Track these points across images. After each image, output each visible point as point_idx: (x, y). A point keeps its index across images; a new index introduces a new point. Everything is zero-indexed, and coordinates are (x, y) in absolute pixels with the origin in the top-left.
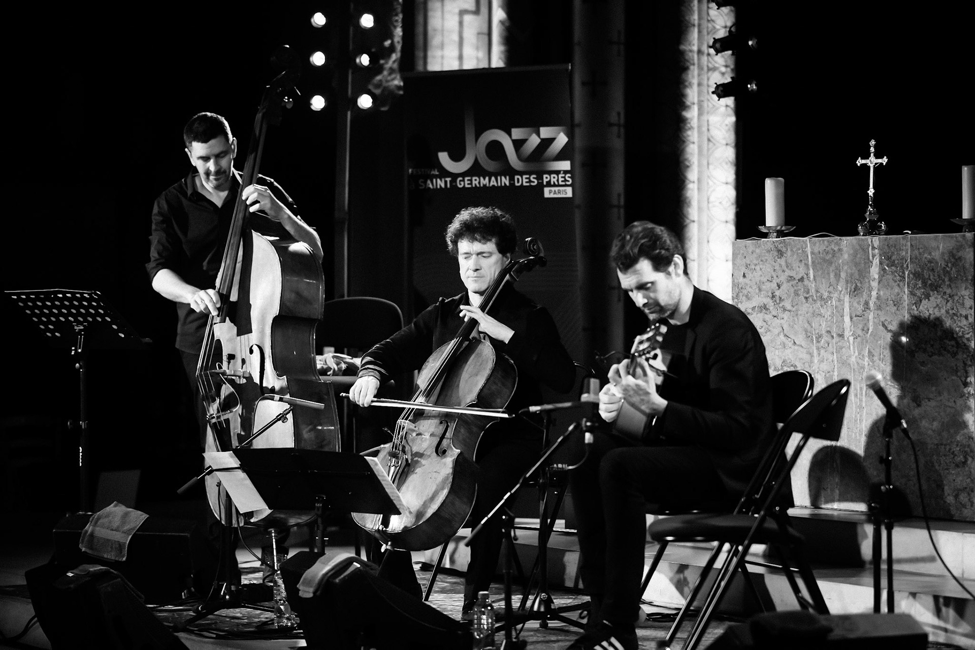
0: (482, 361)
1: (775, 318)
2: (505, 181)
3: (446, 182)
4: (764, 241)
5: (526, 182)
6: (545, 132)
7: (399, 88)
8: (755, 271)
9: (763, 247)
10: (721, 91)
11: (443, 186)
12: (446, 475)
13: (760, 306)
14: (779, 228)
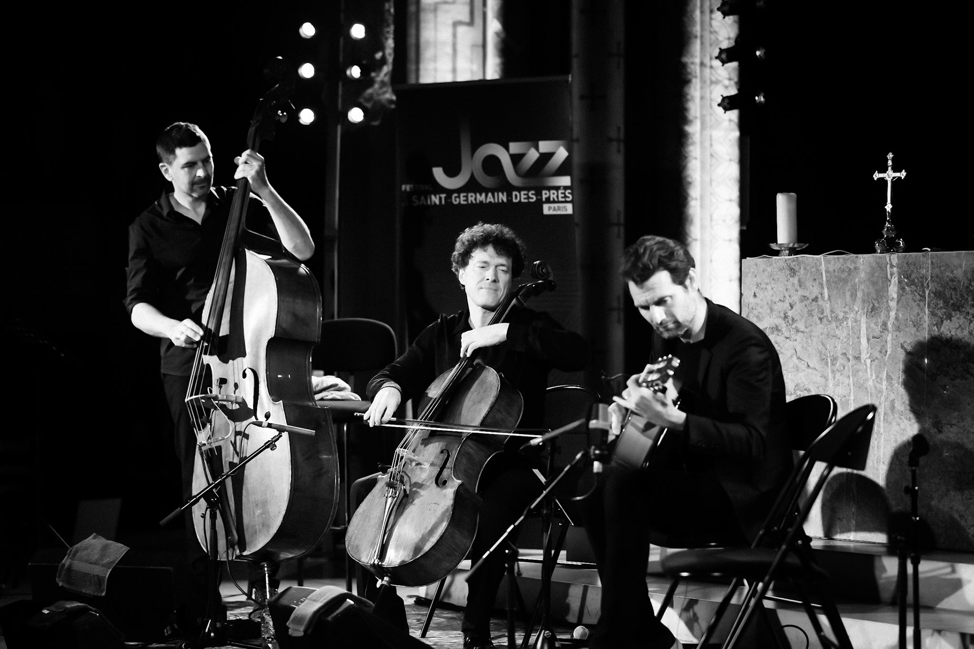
0: (486, 389)
1: (788, 340)
2: (502, 197)
3: (440, 198)
4: (775, 259)
5: (525, 199)
6: (545, 146)
7: (391, 101)
8: (766, 291)
9: (775, 265)
10: (728, 103)
11: (437, 202)
12: (446, 507)
13: (772, 327)
14: (791, 245)
